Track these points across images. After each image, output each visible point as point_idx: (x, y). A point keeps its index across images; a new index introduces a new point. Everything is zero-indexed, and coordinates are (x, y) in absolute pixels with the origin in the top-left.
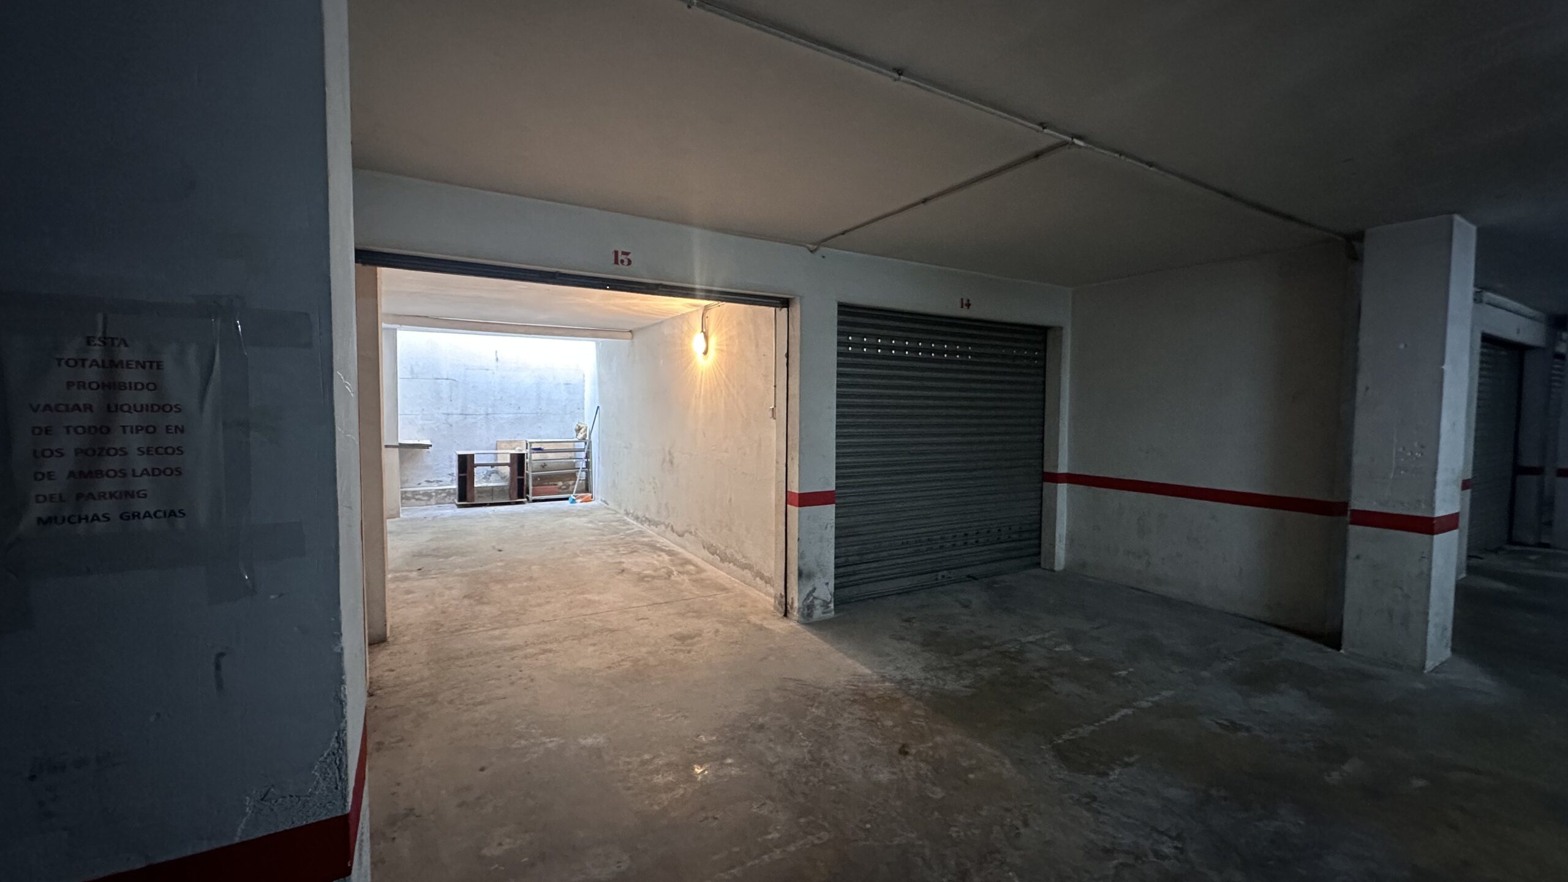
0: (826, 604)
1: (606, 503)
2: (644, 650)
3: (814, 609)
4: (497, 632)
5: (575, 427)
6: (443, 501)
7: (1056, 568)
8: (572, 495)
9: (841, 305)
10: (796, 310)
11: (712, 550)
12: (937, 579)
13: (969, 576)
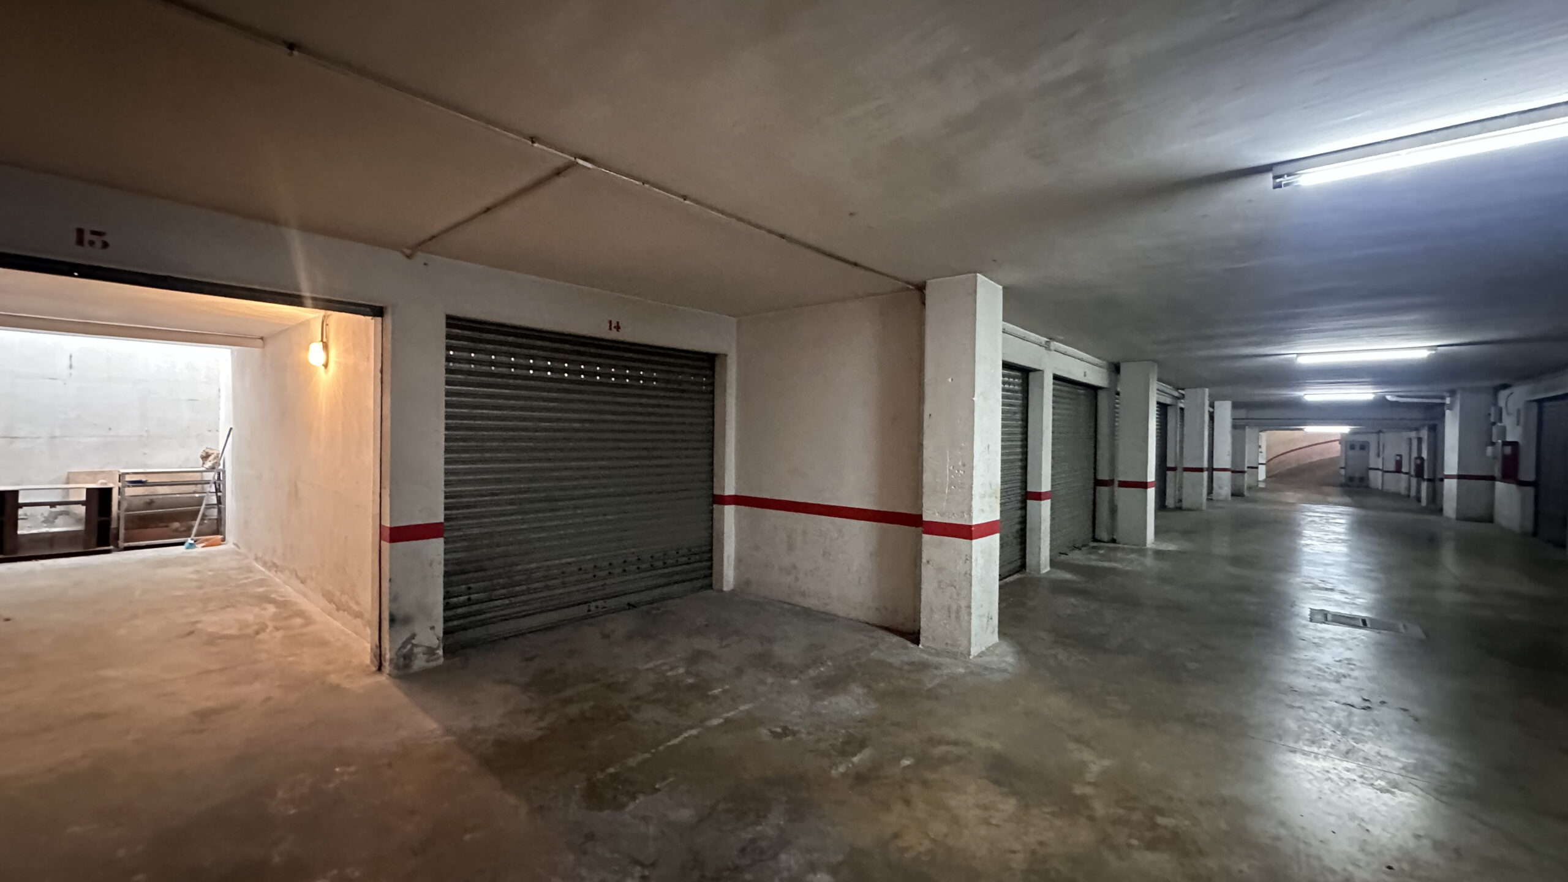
1: (238, 547)
3: (413, 658)
5: (200, 453)
7: (725, 589)
8: (190, 539)
9: (449, 317)
10: (388, 319)
11: (329, 597)
12: (589, 611)
13: (629, 604)
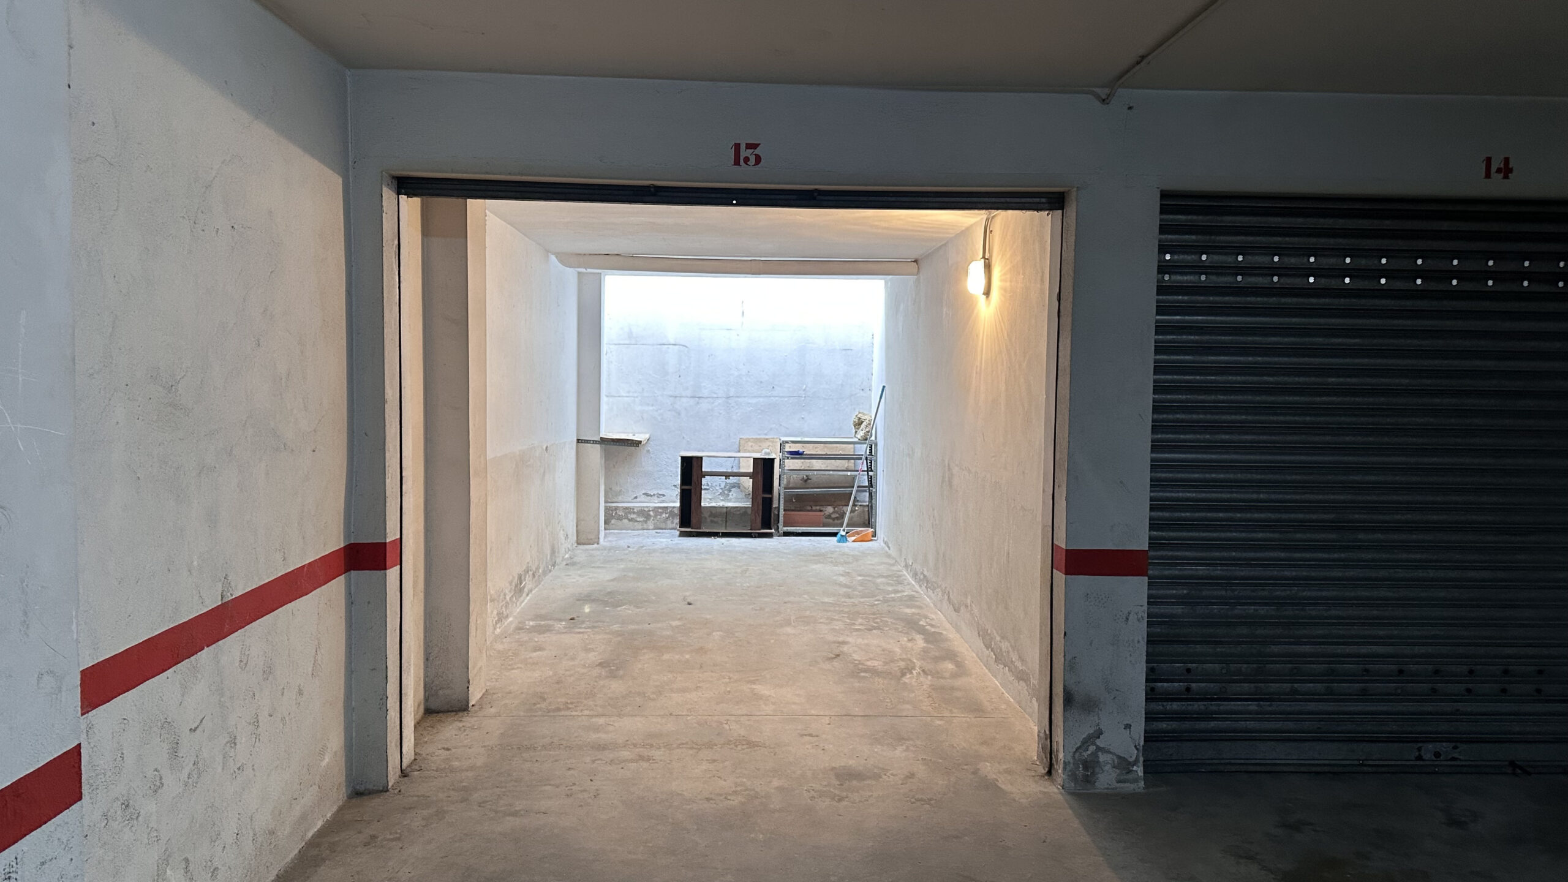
0: (1124, 765)
2: (776, 783)
3: (1097, 770)
4: (601, 721)
5: (853, 419)
8: (842, 529)
9: (1165, 195)
10: (1071, 213)
12: (1419, 758)
13: (1512, 764)
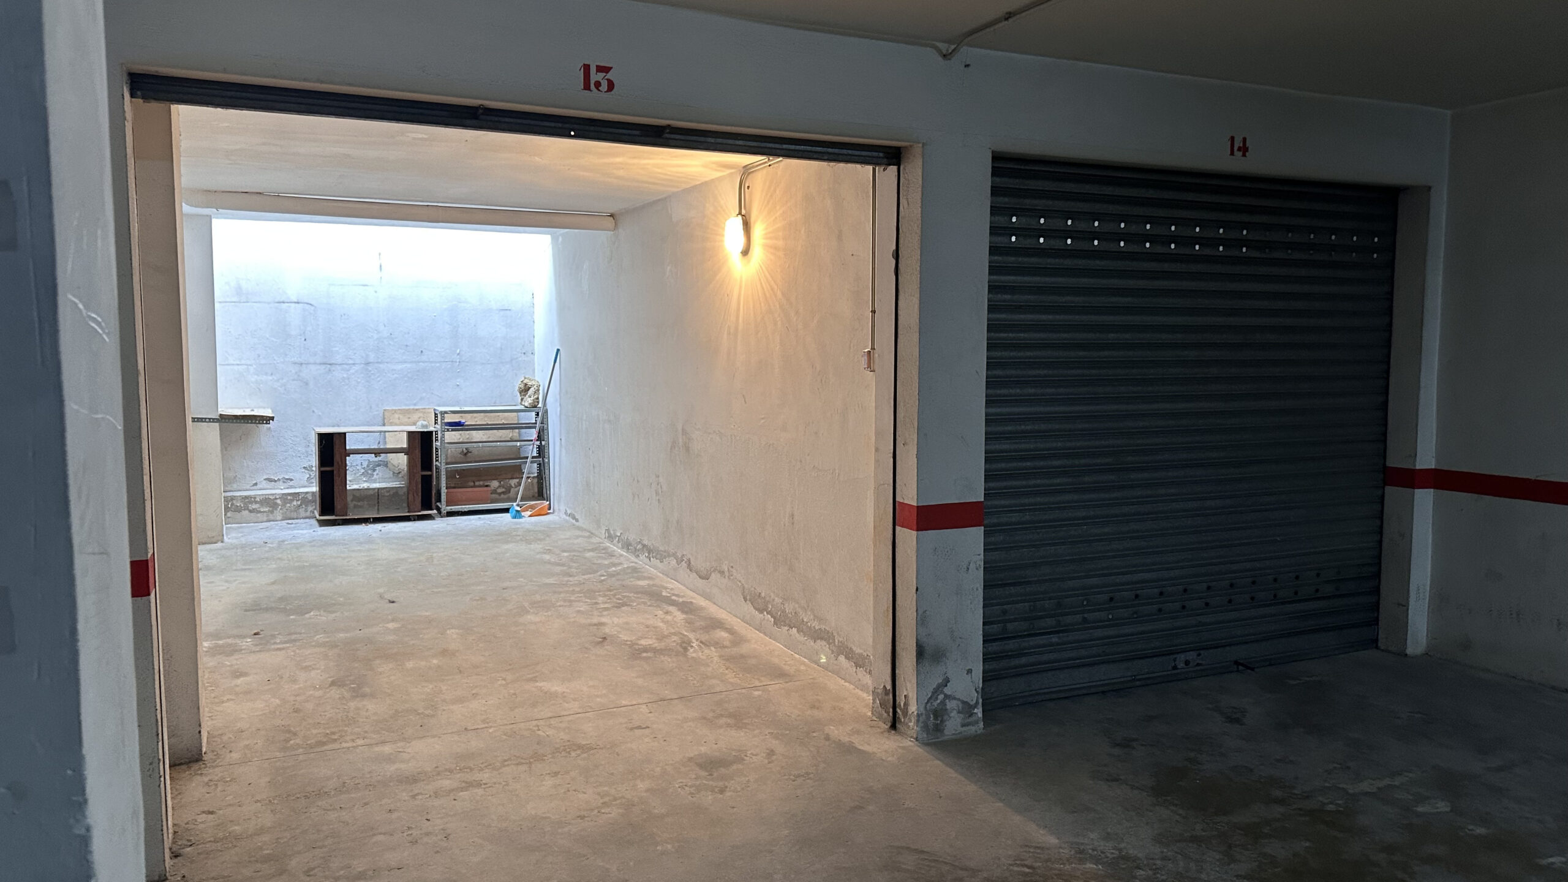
0: (967, 709)
1: (574, 518)
2: (642, 785)
3: (946, 717)
4: (387, 749)
5: (518, 385)
6: (294, 515)
7: (1409, 651)
8: (515, 504)
10: (914, 169)
11: (760, 604)
12: (1175, 668)
13: (1237, 663)
